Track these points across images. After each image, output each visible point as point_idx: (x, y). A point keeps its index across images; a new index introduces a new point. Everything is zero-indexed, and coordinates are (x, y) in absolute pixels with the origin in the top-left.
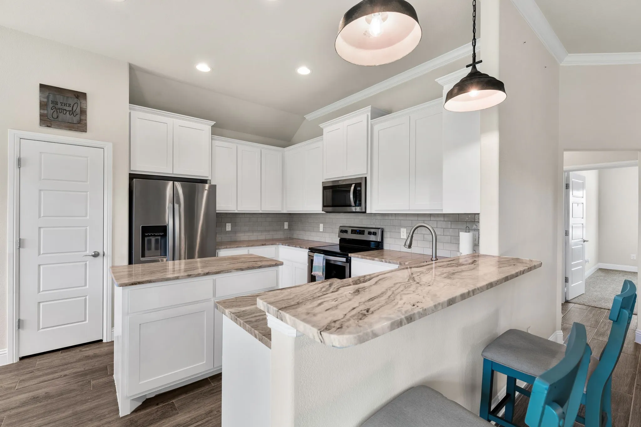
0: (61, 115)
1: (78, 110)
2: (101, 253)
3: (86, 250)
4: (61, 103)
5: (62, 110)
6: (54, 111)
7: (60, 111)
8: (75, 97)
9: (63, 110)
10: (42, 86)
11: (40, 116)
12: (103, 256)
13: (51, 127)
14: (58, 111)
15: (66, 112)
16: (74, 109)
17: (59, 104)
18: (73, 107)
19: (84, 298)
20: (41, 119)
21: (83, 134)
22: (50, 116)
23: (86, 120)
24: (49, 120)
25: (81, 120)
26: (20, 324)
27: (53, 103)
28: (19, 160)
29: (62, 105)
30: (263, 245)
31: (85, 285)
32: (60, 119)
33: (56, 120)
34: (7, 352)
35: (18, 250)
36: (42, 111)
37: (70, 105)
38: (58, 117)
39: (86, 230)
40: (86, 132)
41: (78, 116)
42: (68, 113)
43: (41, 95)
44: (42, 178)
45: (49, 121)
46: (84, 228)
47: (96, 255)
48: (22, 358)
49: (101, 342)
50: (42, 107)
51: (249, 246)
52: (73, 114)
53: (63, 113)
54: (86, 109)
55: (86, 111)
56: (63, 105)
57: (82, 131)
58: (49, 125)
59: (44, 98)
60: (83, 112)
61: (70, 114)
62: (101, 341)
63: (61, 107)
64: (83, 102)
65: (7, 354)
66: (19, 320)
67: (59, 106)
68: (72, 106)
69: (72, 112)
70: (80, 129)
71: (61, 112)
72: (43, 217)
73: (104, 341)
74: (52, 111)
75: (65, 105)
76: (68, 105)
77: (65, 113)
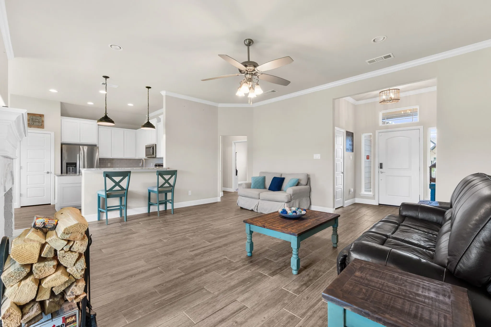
0: (35, 123)
1: (41, 121)
2: (50, 172)
22: (31, 124)
23: (44, 124)
36: (28, 122)
37: (38, 119)
47: (48, 173)
60: (43, 121)
62: (50, 204)
67: (34, 120)
69: (39, 122)
73: (51, 204)
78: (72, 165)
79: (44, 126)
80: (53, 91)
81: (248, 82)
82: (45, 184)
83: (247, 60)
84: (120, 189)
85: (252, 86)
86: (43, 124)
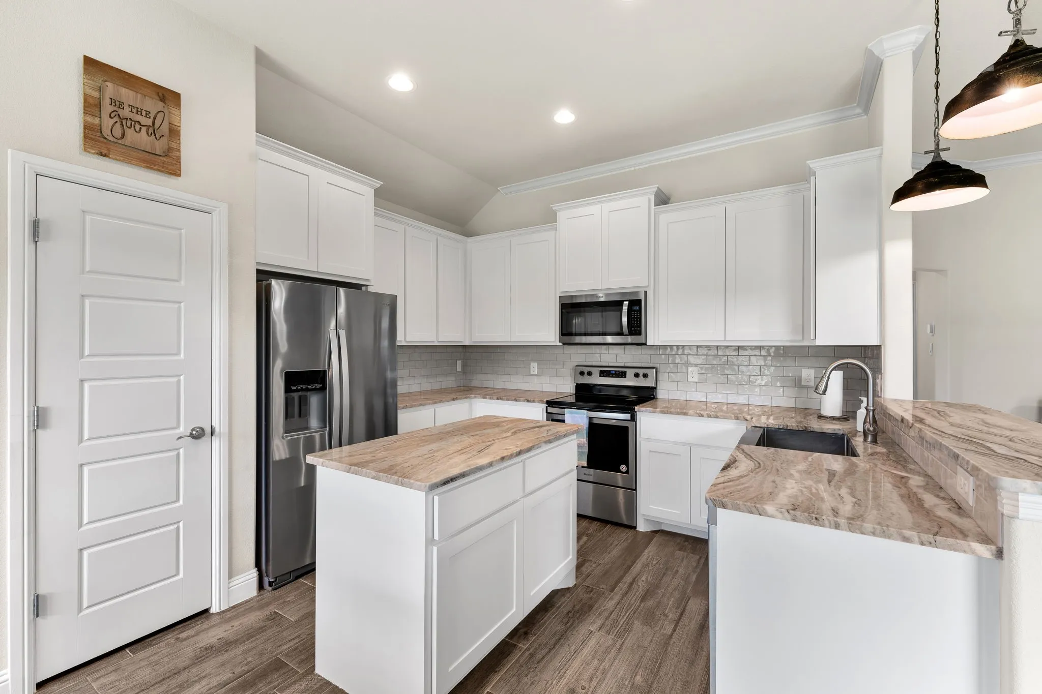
0: (130, 133)
1: (165, 128)
2: (208, 430)
3: (178, 427)
4: (129, 105)
5: (133, 123)
6: (117, 122)
7: (129, 125)
8: (158, 98)
9: (135, 124)
10: (90, 64)
11: (85, 128)
12: (212, 435)
13: (108, 157)
14: (124, 122)
15: (141, 128)
16: (157, 125)
17: (127, 109)
18: (155, 118)
19: (175, 526)
20: (88, 137)
21: (172, 180)
22: (106, 131)
23: (179, 151)
24: (104, 140)
25: (170, 149)
26: (38, 606)
27: (113, 104)
28: (36, 226)
29: (131, 111)
30: (454, 400)
31: (178, 500)
32: (128, 140)
33: (120, 141)
34: (8, 676)
35: (32, 434)
36: (89, 119)
37: (148, 113)
38: (123, 136)
39: (179, 381)
40: (179, 175)
41: (164, 141)
42: (144, 129)
43: (86, 81)
44: (87, 269)
45: (105, 143)
46: (175, 379)
47: (198, 434)
48: (40, 685)
49: (207, 614)
50: (89, 109)
51: (435, 403)
52: (155, 135)
53: (135, 129)
54: (179, 128)
55: (179, 132)
56: (135, 111)
57: (171, 174)
58: (104, 151)
59: (93, 88)
60: (174, 133)
61: (148, 134)
62: (206, 611)
63: (130, 115)
64: (174, 110)
65: (9, 681)
66: (37, 597)
67: (126, 113)
68: (152, 118)
69: (153, 131)
70: (167, 168)
71: (131, 128)
72: (88, 356)
73: (213, 610)
74: (112, 121)
75: (137, 111)
76: (144, 113)
77: (138, 129)
78: (309, 384)
79: (178, 160)
82: (181, 502)
86: (174, 145)
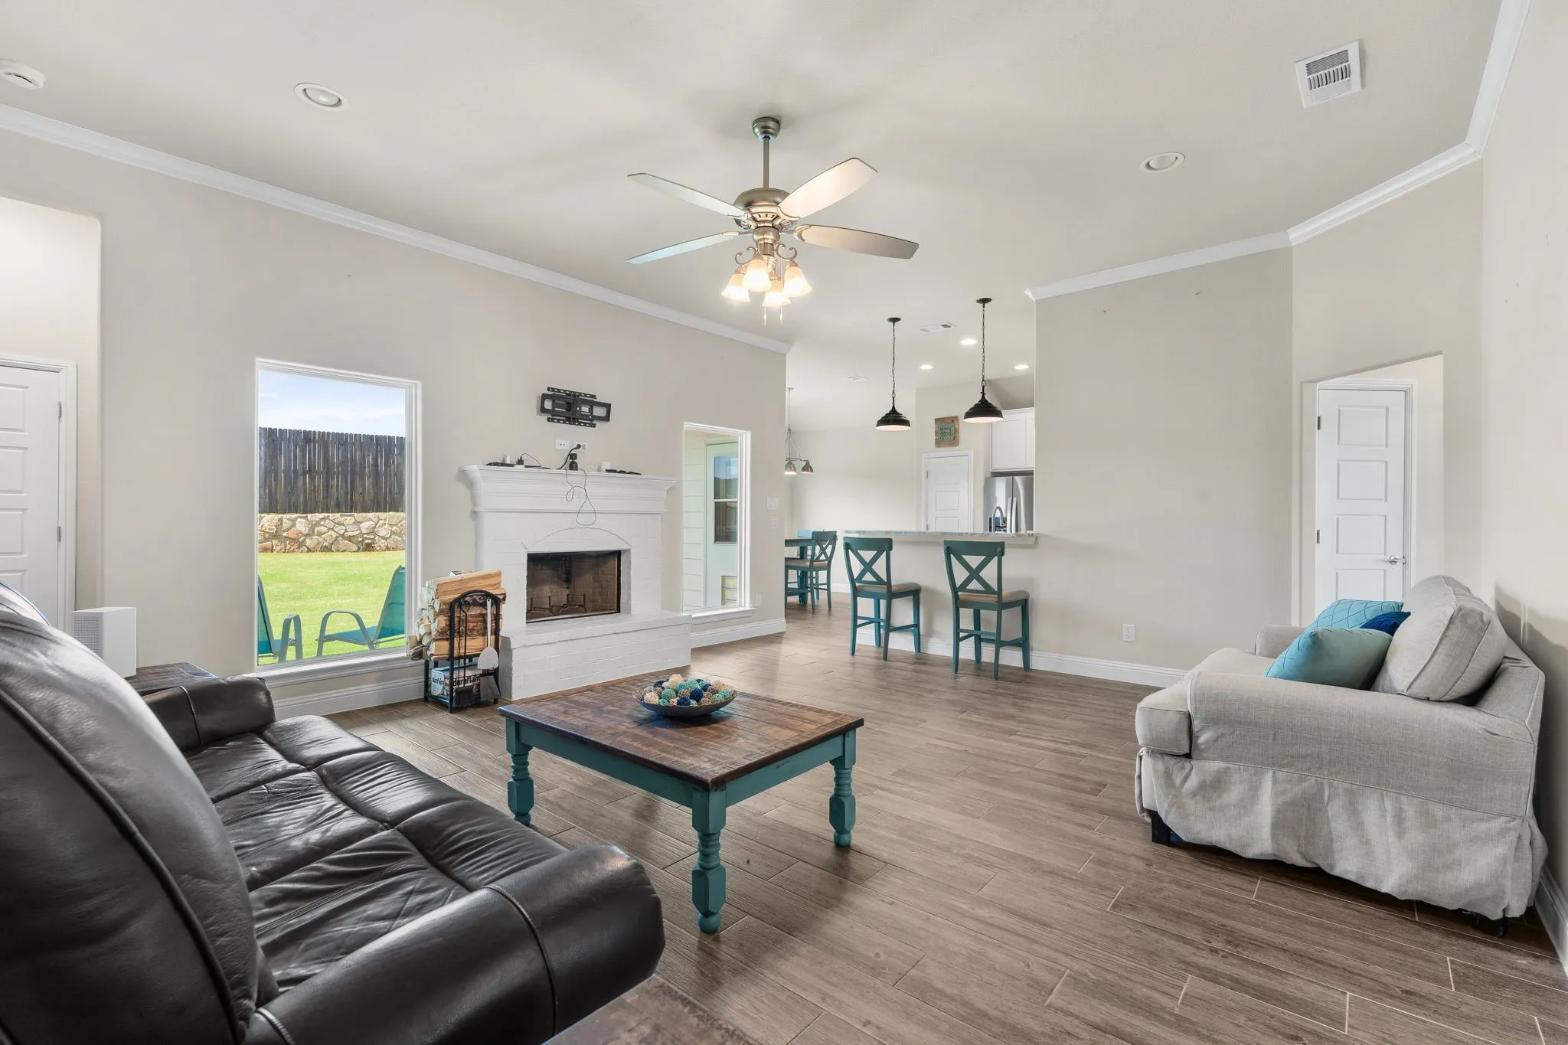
80: (926, 367)
81: (765, 257)
83: (761, 186)
84: (875, 580)
85: (774, 269)
